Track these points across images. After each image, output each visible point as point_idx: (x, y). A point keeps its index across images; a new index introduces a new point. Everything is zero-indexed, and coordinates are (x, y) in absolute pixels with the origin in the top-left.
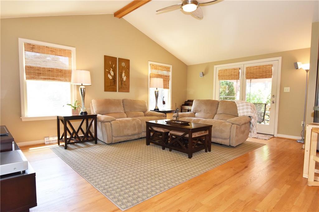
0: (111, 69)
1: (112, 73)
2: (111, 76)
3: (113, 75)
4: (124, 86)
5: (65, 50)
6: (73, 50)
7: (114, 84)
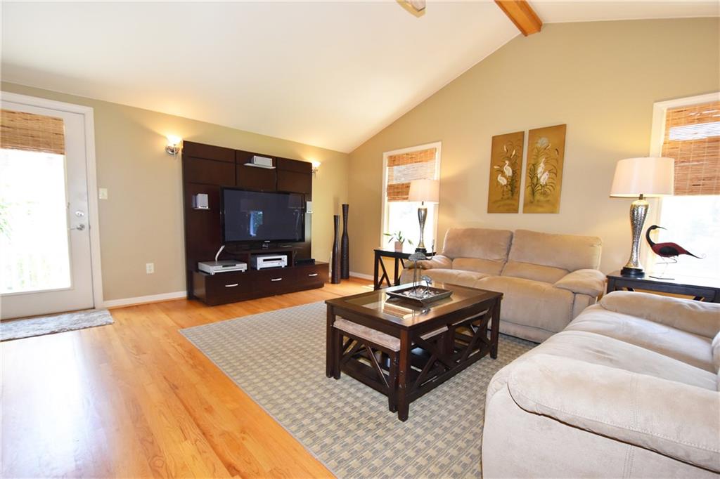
0: (507, 162)
1: (508, 171)
2: (505, 177)
3: (511, 174)
4: (542, 198)
5: (426, 151)
6: (438, 145)
7: (512, 195)
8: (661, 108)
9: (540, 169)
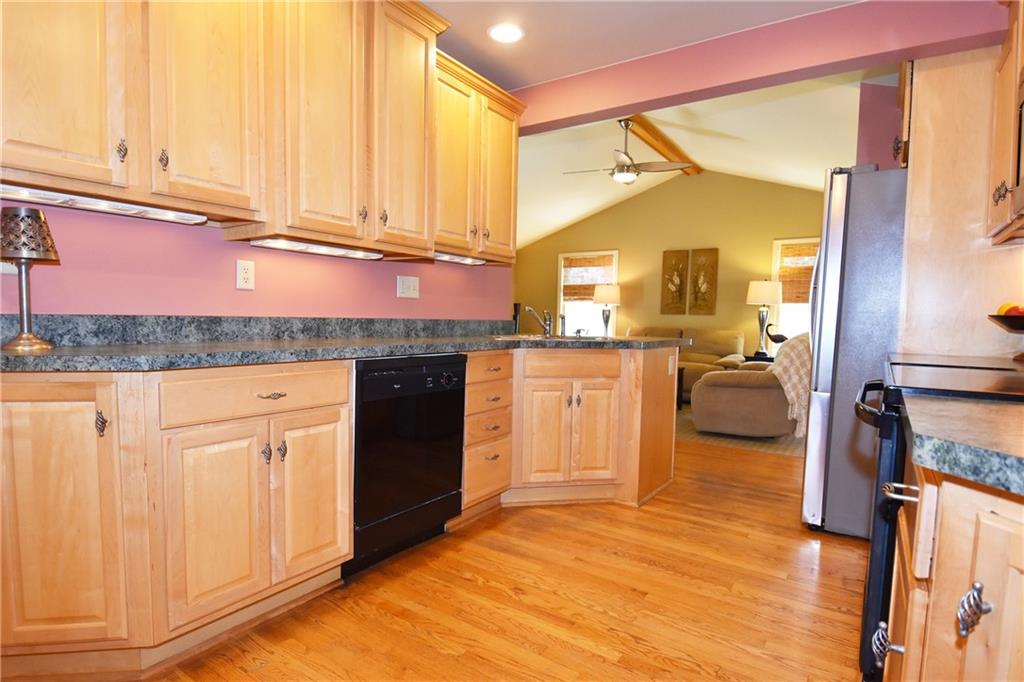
0: (676, 273)
1: (677, 280)
2: (674, 285)
3: (679, 283)
4: (703, 303)
5: (603, 257)
6: (615, 253)
7: (681, 300)
8: (778, 244)
9: (701, 281)
